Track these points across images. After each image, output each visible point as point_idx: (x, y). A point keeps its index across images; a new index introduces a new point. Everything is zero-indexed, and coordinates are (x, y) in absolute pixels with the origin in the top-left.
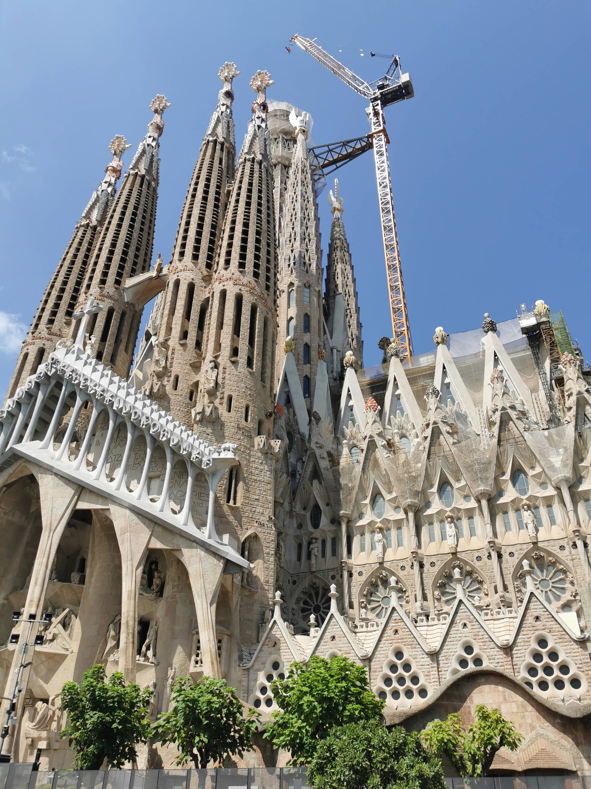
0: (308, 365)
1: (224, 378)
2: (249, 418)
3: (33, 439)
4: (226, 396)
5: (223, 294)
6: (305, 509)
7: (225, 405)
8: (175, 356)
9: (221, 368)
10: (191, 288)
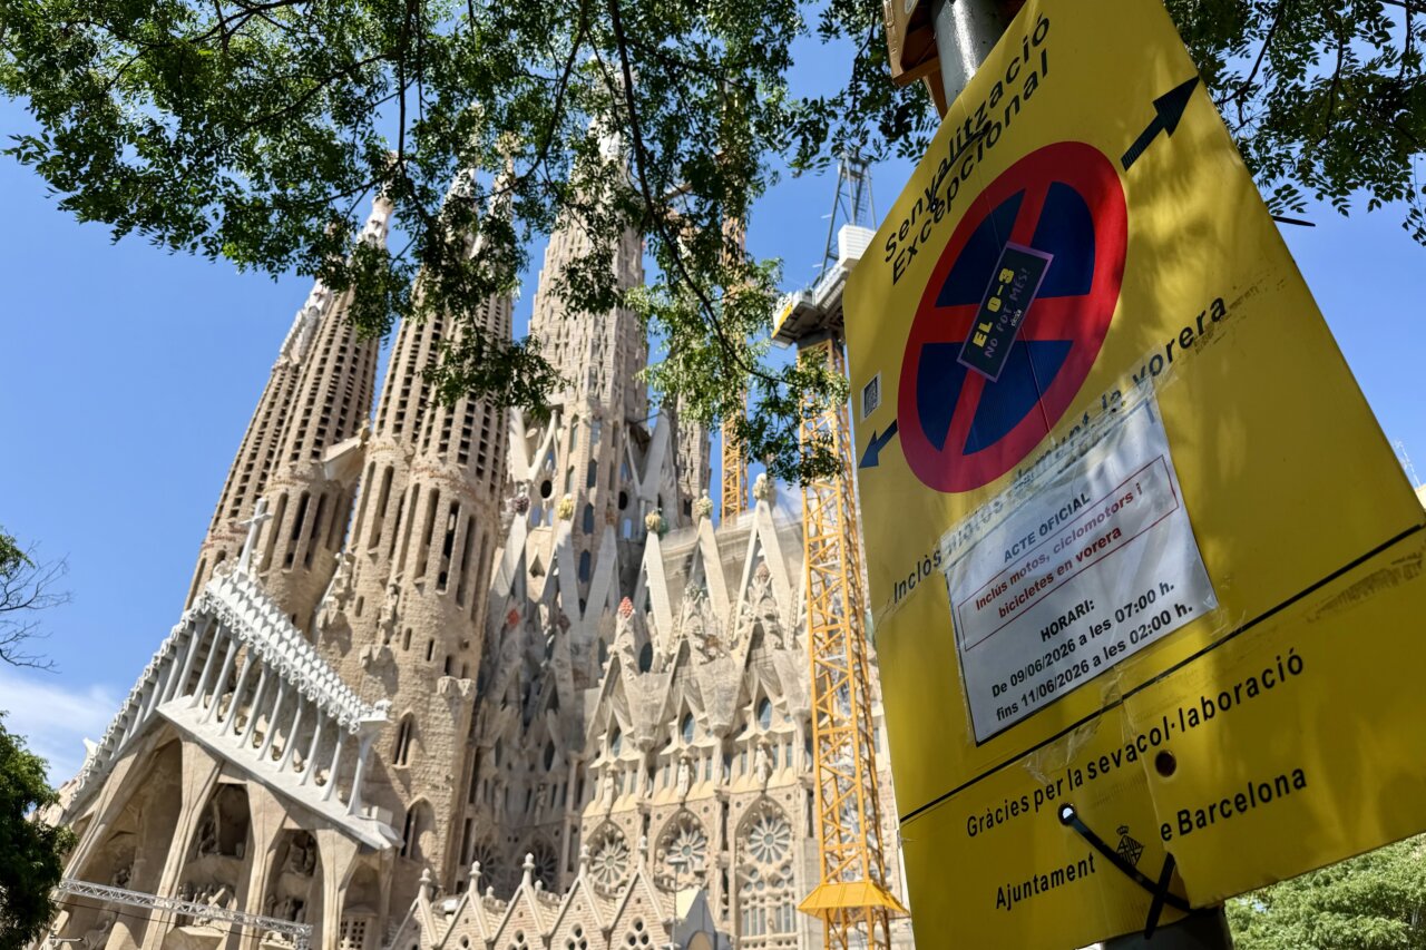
0: (589, 535)
1: (404, 607)
2: (433, 656)
3: (185, 694)
4: (404, 630)
5: (417, 488)
6: (539, 745)
7: (402, 642)
8: (362, 571)
9: (402, 594)
10: (390, 472)
